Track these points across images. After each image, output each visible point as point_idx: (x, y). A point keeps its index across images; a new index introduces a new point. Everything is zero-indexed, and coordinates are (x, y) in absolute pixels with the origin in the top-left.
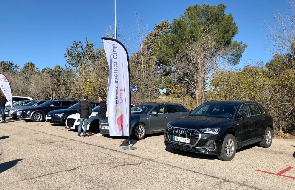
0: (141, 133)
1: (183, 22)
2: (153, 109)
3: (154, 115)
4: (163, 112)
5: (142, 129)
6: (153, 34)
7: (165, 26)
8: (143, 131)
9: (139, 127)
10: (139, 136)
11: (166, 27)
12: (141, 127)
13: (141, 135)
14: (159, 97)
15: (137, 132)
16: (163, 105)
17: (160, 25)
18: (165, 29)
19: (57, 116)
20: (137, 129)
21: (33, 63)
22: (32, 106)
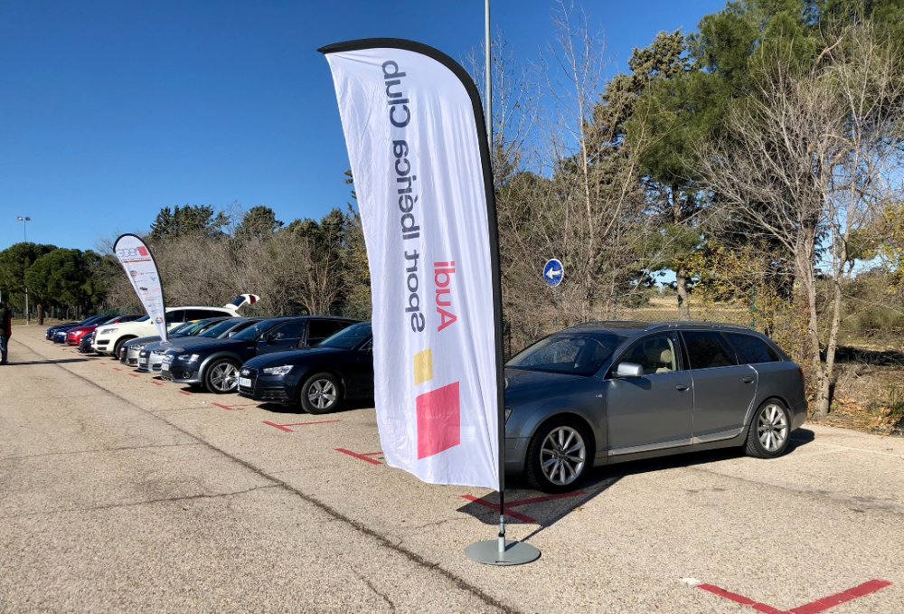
0: (569, 460)
1: (740, 22)
2: (626, 352)
3: (630, 379)
4: (669, 366)
5: (574, 442)
6: (626, 84)
7: (669, 54)
8: (576, 454)
9: (557, 433)
10: (557, 477)
11: (673, 55)
12: (567, 434)
13: (568, 474)
14: (652, 301)
15: (547, 457)
16: (669, 334)
17: (653, 51)
18: (671, 61)
19: (270, 375)
20: (549, 446)
21: (267, 207)
22: (219, 338)
